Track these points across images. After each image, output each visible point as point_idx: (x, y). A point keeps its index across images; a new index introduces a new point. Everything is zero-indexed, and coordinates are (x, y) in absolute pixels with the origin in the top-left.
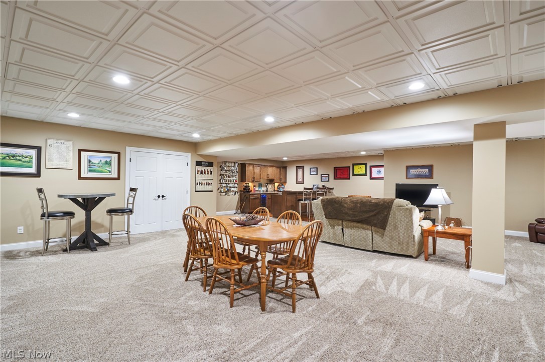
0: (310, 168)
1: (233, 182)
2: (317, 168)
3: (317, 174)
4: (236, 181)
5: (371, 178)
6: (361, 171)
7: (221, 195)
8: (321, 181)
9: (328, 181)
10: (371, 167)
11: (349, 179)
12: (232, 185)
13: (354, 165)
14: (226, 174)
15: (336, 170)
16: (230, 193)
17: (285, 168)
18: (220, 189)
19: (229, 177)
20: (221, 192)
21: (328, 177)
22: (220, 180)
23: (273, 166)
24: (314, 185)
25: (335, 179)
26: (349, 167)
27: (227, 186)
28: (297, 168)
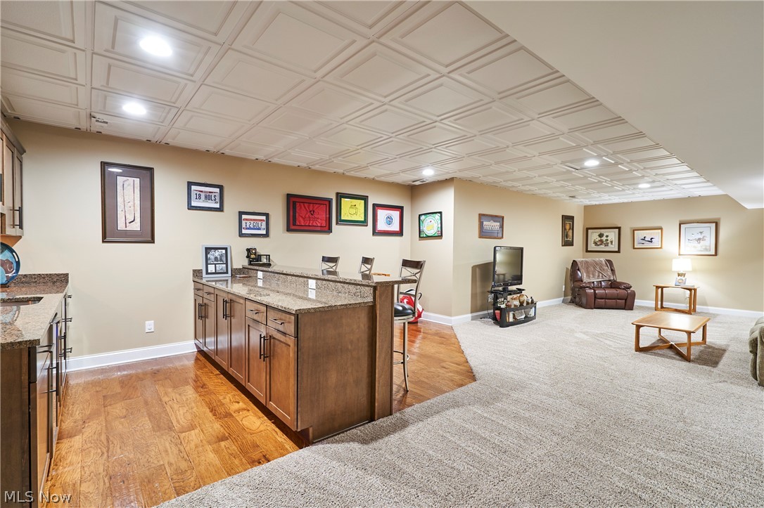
2: (219, 187)
3: (219, 209)
5: (376, 232)
6: (356, 213)
8: (240, 233)
9: (267, 235)
10: (376, 206)
11: (329, 231)
13: (340, 196)
15: (294, 201)
21: (267, 221)
25: (289, 229)
26: (330, 201)
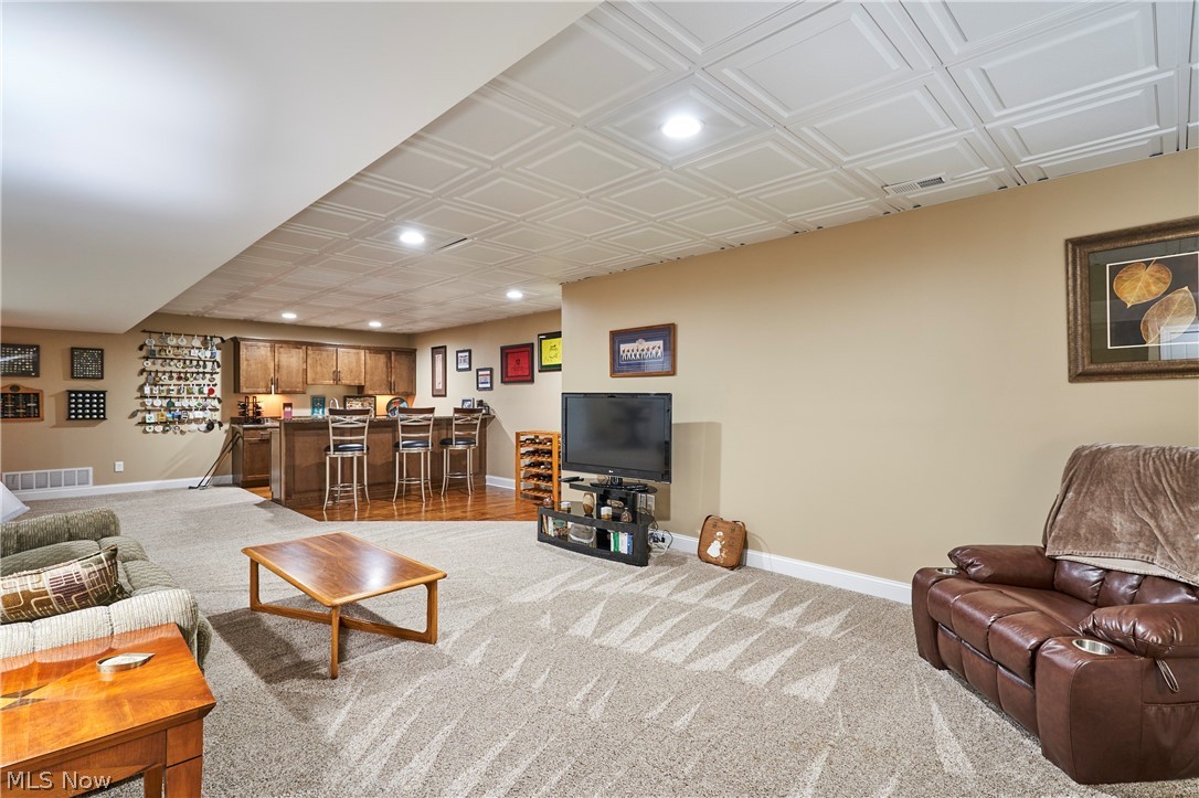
0: (458, 352)
1: (201, 392)
2: (470, 351)
3: (470, 369)
4: (211, 391)
7: (145, 432)
8: (478, 388)
9: (491, 388)
11: (532, 381)
12: (193, 403)
13: (541, 337)
14: (168, 369)
15: (506, 352)
16: (183, 427)
17: (411, 354)
18: (140, 415)
19: (179, 378)
20: (144, 423)
21: (491, 375)
22: (141, 388)
23: (358, 348)
24: (464, 401)
25: (503, 381)
26: (532, 345)
27: (171, 404)
28: (435, 350)
